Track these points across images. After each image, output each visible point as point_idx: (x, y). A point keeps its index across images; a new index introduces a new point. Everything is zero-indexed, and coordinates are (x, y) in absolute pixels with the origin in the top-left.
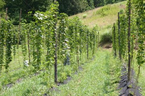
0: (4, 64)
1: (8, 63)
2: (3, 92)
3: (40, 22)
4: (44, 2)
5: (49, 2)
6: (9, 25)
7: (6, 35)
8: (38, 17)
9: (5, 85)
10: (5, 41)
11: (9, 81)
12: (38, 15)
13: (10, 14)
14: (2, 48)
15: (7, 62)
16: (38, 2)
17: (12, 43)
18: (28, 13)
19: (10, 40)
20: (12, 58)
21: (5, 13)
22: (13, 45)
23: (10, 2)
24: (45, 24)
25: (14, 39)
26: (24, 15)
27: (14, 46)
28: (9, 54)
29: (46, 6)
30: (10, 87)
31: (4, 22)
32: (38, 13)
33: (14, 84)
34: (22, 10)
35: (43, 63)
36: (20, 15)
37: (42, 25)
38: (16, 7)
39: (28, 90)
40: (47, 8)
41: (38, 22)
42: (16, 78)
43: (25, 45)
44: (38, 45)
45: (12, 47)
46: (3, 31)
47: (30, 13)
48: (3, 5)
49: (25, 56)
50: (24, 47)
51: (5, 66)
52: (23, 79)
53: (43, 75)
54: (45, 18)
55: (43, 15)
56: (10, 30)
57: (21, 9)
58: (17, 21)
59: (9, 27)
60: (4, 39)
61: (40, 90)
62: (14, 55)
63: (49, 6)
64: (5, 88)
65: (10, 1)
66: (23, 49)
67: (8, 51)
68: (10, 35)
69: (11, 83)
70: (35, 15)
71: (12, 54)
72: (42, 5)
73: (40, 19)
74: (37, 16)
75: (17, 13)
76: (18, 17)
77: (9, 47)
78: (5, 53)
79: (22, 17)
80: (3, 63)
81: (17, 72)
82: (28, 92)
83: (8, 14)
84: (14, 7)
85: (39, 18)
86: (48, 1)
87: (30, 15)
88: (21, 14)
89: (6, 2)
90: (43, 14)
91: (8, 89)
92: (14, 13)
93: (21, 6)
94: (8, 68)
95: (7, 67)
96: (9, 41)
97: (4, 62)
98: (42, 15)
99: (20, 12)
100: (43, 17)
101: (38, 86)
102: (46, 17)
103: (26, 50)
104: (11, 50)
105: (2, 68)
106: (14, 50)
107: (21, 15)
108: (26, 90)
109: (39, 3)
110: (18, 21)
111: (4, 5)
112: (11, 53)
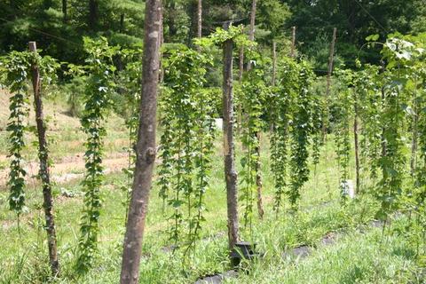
0: (287, 189)
1: (297, 185)
2: (284, 268)
3: (402, 66)
4: (404, 6)
5: (419, 6)
6: (305, 77)
7: (293, 104)
8: (397, 50)
9: (288, 248)
10: (290, 121)
11: (299, 238)
12: (397, 45)
13: (301, 43)
14: (282, 142)
15: (294, 184)
16: (385, 5)
17: (310, 127)
18: (368, 39)
19: (306, 119)
20: (308, 171)
21: (289, 42)
22: (313, 133)
23: (304, 10)
24: (416, 73)
25: (315, 116)
26: (341, 46)
27: (314, 136)
28: (300, 159)
29: (408, 19)
30: (304, 256)
31: (291, 68)
32: (395, 40)
33: (313, 249)
34: (337, 33)
35: (408, 191)
36: (330, 47)
37: (407, 76)
38: (322, 24)
39: (357, 270)
40: (413, 24)
41: (396, 68)
42: (320, 229)
43: (347, 133)
44: (395, 137)
45: (310, 139)
46: (288, 92)
47: (371, 41)
48: (284, 19)
49: (345, 166)
50: (342, 140)
51: (288, 193)
52: (339, 236)
53: (407, 228)
54: (418, 52)
55: (412, 45)
56: (306, 91)
57: (335, 29)
58: (323, 63)
59: (305, 82)
60: (290, 116)
61: (397, 273)
62: (315, 163)
63: (418, 17)
64: (289, 258)
65: (302, 7)
66: (339, 146)
67: (298, 150)
68: (306, 104)
69: (305, 245)
70: (388, 44)
71: (309, 161)
72: (397, 14)
73: (403, 58)
74: (393, 49)
75: (323, 41)
76: (325, 52)
77: (302, 140)
78: (289, 158)
79: (338, 52)
80: (285, 184)
81: (323, 214)
82: (358, 274)
83: (296, 43)
84: (316, 24)
85: (401, 53)
86: (415, 3)
87: (373, 44)
88: (333, 42)
89: (291, 10)
90: (412, 42)
91: (297, 260)
92: (314, 40)
93: (335, 20)
94: (297, 200)
95: (294, 197)
96: (303, 123)
97: (287, 183)
98: (409, 44)
99: (330, 39)
100: (413, 50)
101: (386, 258)
102: (421, 50)
103: (348, 149)
104: (307, 149)
105: (282, 198)
106: (315, 148)
107: (333, 45)
108: (349, 268)
109: (389, 10)
110: (325, 65)
111: (288, 19)
112: (307, 156)
